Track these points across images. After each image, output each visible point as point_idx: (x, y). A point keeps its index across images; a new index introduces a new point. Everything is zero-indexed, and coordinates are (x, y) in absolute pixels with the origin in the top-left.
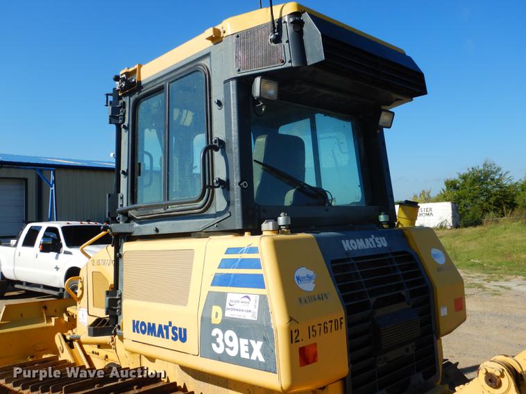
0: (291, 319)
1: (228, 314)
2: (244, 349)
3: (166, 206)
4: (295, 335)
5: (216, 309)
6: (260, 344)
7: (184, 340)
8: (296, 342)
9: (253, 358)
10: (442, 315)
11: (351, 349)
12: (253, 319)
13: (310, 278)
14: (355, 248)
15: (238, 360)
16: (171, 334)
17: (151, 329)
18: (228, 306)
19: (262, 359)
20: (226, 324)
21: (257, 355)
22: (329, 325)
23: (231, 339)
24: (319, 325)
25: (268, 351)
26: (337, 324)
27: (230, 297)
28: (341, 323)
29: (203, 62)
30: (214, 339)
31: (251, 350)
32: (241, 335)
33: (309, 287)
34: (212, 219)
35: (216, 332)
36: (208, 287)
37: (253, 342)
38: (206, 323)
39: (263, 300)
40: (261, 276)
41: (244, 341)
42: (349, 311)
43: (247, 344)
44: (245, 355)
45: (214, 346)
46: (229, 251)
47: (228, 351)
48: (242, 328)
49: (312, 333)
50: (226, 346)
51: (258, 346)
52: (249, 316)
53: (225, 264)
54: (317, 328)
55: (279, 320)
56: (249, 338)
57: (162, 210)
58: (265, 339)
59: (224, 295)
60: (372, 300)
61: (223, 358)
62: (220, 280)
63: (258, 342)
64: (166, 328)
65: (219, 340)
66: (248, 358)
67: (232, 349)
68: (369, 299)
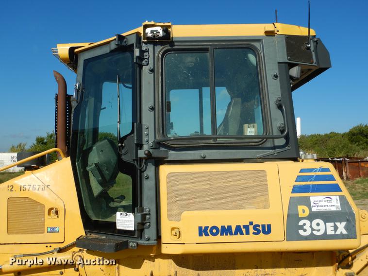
1: (314, 209)
2: (330, 229)
3: (215, 139)
6: (344, 224)
7: (267, 233)
9: (338, 232)
12: (338, 210)
15: (325, 237)
16: (251, 231)
18: (312, 204)
19: (345, 232)
21: (342, 231)
27: (314, 199)
29: (253, 43)
30: (301, 227)
31: (336, 228)
35: (303, 222)
36: (288, 194)
37: (338, 223)
39: (342, 199)
41: (330, 224)
43: (333, 225)
44: (330, 232)
45: (302, 231)
46: (302, 171)
47: (315, 232)
48: (327, 217)
50: (313, 229)
51: (342, 225)
52: (334, 209)
56: (334, 221)
57: (212, 141)
58: (348, 220)
59: (308, 199)
62: (300, 189)
63: (343, 223)
64: (246, 226)
65: (306, 227)
66: (334, 233)
67: (319, 231)
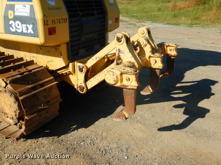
0: (44, 16)
1: (16, 14)
2: (24, 29)
4: (46, 22)
5: (10, 12)
6: (31, 26)
8: (46, 25)
9: (29, 32)
10: (109, 23)
11: (71, 32)
12: (28, 15)
15: (22, 34)
18: (16, 10)
19: (32, 32)
20: (16, 18)
21: (30, 31)
22: (61, 20)
23: (18, 25)
24: (57, 19)
25: (35, 29)
26: (65, 21)
27: (16, 7)
28: (67, 20)
30: (11, 26)
31: (27, 29)
32: (22, 23)
35: (11, 22)
36: (6, 2)
37: (28, 25)
38: (6, 19)
39: (32, 7)
41: (24, 25)
42: (70, 16)
43: (26, 26)
44: (25, 31)
45: (11, 28)
47: (17, 30)
48: (23, 20)
49: (53, 23)
50: (16, 28)
51: (30, 27)
52: (26, 15)
54: (56, 21)
55: (39, 15)
56: (26, 24)
58: (33, 24)
59: (14, 6)
60: (81, 13)
61: (16, 33)
63: (30, 25)
65: (13, 26)
66: (27, 32)
67: (19, 29)
68: (79, 13)
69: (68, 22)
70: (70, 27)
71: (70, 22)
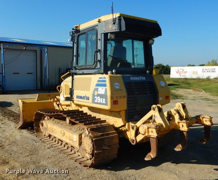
0: (111, 94)
1: (98, 93)
2: (101, 101)
3: (85, 66)
4: (112, 98)
5: (96, 92)
6: (105, 99)
7: (88, 100)
9: (103, 103)
11: (128, 104)
12: (104, 94)
13: (118, 85)
14: (134, 79)
15: (100, 104)
16: (86, 98)
17: (81, 97)
18: (98, 91)
19: (105, 103)
20: (98, 95)
21: (104, 102)
22: (122, 97)
23: (99, 99)
25: (106, 101)
26: (124, 97)
27: (99, 89)
29: (96, 27)
30: (95, 99)
31: (103, 101)
33: (118, 87)
34: (97, 70)
35: (96, 97)
36: (95, 87)
37: (103, 99)
38: (94, 95)
39: (106, 89)
40: (106, 84)
41: (101, 99)
42: (129, 94)
44: (101, 102)
45: (95, 100)
46: (100, 78)
47: (98, 101)
48: (101, 96)
51: (104, 100)
53: (99, 81)
54: (118, 97)
55: (109, 94)
56: (102, 98)
57: (84, 67)
58: (106, 98)
59: (98, 88)
60: (136, 93)
61: (97, 103)
62: (97, 85)
64: (85, 97)
65: (96, 99)
68: (135, 92)
69: (126, 97)
70: (128, 101)
71: (128, 98)
